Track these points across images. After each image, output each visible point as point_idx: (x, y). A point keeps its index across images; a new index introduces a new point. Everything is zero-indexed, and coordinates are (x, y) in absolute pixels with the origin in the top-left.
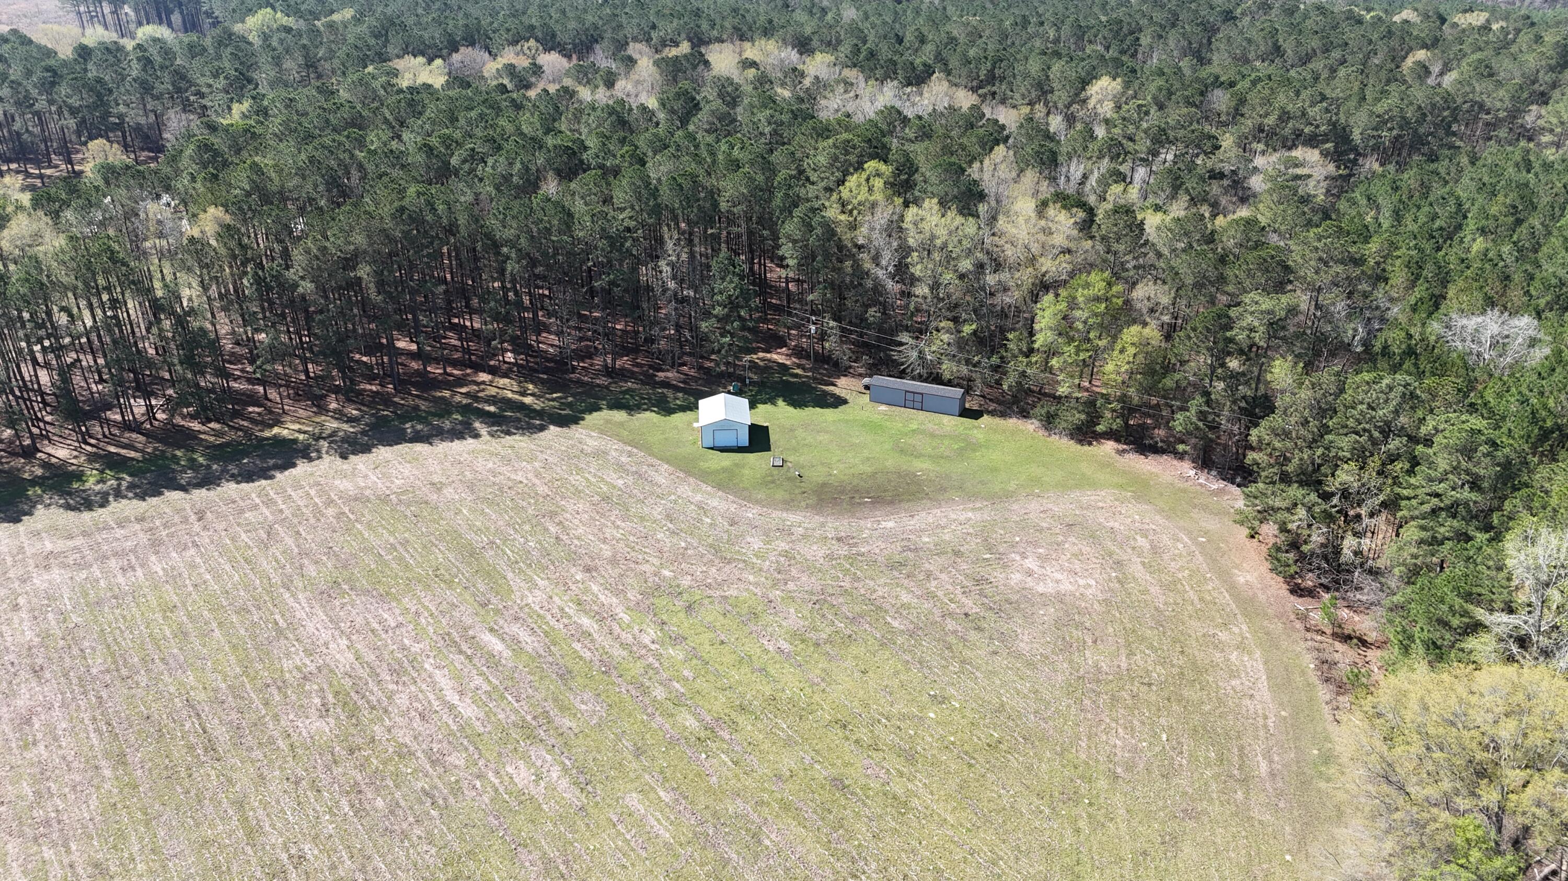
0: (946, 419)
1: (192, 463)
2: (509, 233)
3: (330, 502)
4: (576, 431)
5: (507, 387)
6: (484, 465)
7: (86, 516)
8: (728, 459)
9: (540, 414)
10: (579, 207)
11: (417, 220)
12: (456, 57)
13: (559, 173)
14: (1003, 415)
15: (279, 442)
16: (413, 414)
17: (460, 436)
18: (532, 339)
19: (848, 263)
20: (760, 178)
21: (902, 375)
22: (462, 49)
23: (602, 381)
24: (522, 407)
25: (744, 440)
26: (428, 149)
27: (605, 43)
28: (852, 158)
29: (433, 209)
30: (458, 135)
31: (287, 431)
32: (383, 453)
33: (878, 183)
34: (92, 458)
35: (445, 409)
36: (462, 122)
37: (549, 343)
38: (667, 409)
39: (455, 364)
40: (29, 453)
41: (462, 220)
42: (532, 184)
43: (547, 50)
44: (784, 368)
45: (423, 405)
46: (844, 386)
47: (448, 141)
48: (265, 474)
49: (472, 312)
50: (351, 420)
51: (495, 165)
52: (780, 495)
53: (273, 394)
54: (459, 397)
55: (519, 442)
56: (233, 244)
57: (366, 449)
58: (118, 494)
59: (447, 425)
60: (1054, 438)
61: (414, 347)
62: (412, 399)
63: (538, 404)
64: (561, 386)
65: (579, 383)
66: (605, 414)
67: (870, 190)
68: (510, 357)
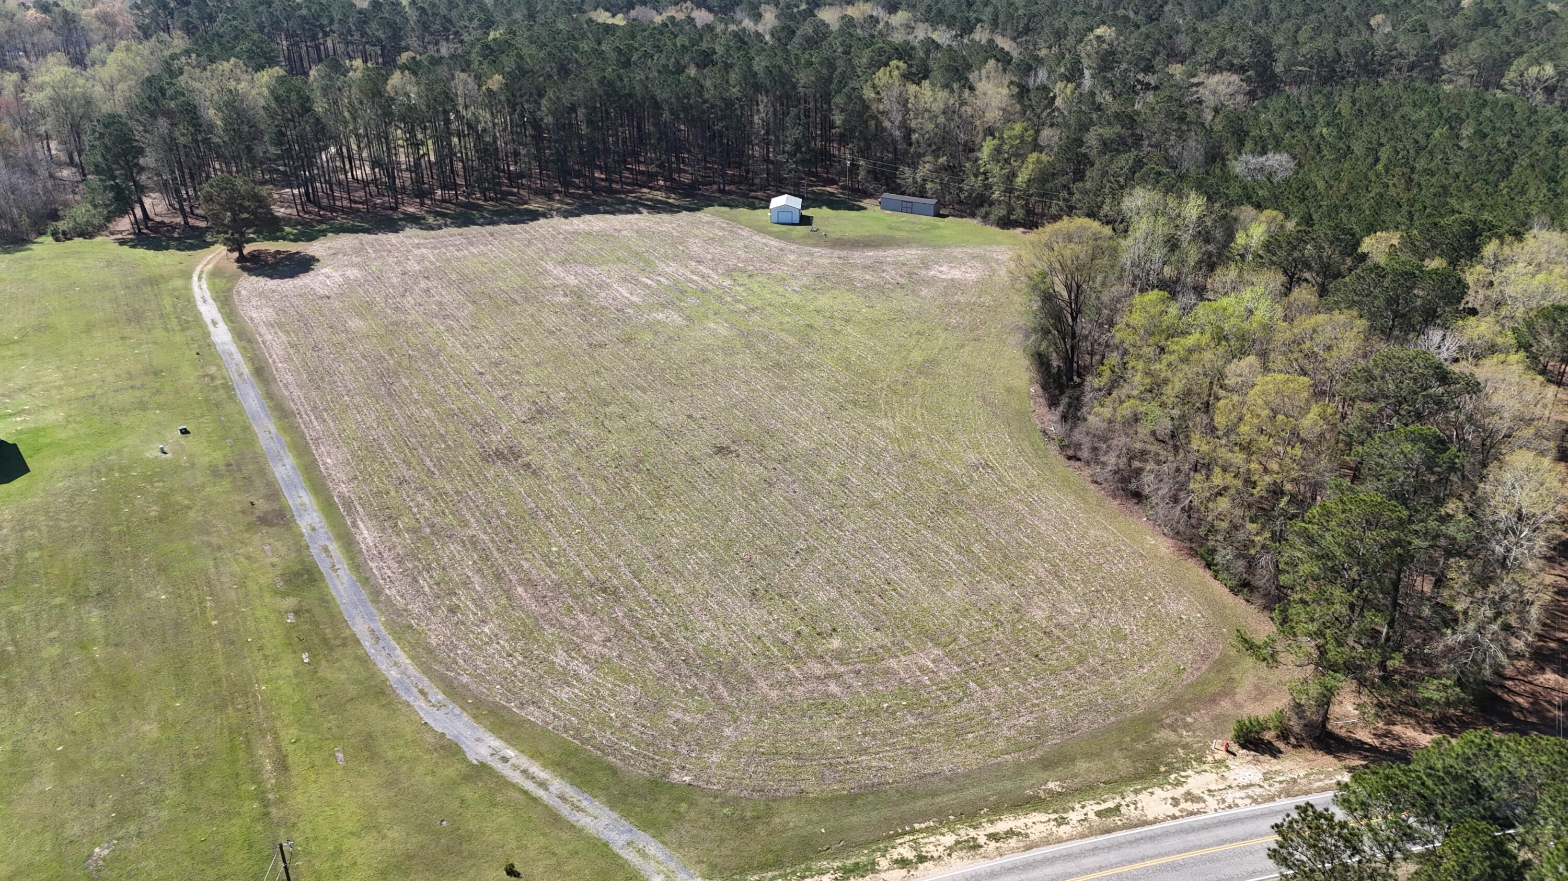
0: (925, 219)
1: (483, 217)
2: (665, 96)
3: (560, 233)
4: (698, 214)
5: (660, 196)
6: (642, 224)
7: (432, 232)
8: (784, 228)
9: (678, 206)
10: (708, 83)
11: (611, 84)
12: (633, 13)
13: (698, 65)
14: (962, 217)
15: (528, 211)
16: (605, 203)
17: (631, 213)
18: (676, 176)
19: (873, 122)
20: (825, 71)
21: (903, 193)
22: (637, 7)
23: (718, 195)
24: (668, 203)
25: (797, 220)
26: (618, 50)
27: (744, 6)
28: (883, 58)
29: (622, 80)
30: (636, 45)
31: (532, 206)
32: (588, 217)
33: (896, 73)
34: (427, 212)
35: (623, 202)
36: (639, 38)
37: (686, 178)
38: (753, 207)
39: (628, 184)
40: (395, 209)
41: (638, 87)
42: (680, 69)
43: (699, 7)
44: (832, 194)
45: (609, 200)
46: (866, 203)
47: (631, 48)
48: (523, 222)
49: (639, 162)
50: (568, 204)
51: (660, 59)
52: (811, 241)
53: (522, 192)
54: (631, 197)
55: (665, 217)
56: (508, 94)
57: (579, 215)
58: (446, 226)
59: (623, 208)
60: (988, 227)
61: (603, 176)
62: (603, 197)
63: (677, 203)
64: (693, 196)
65: (703, 195)
66: (717, 208)
67: (891, 76)
68: (661, 183)
